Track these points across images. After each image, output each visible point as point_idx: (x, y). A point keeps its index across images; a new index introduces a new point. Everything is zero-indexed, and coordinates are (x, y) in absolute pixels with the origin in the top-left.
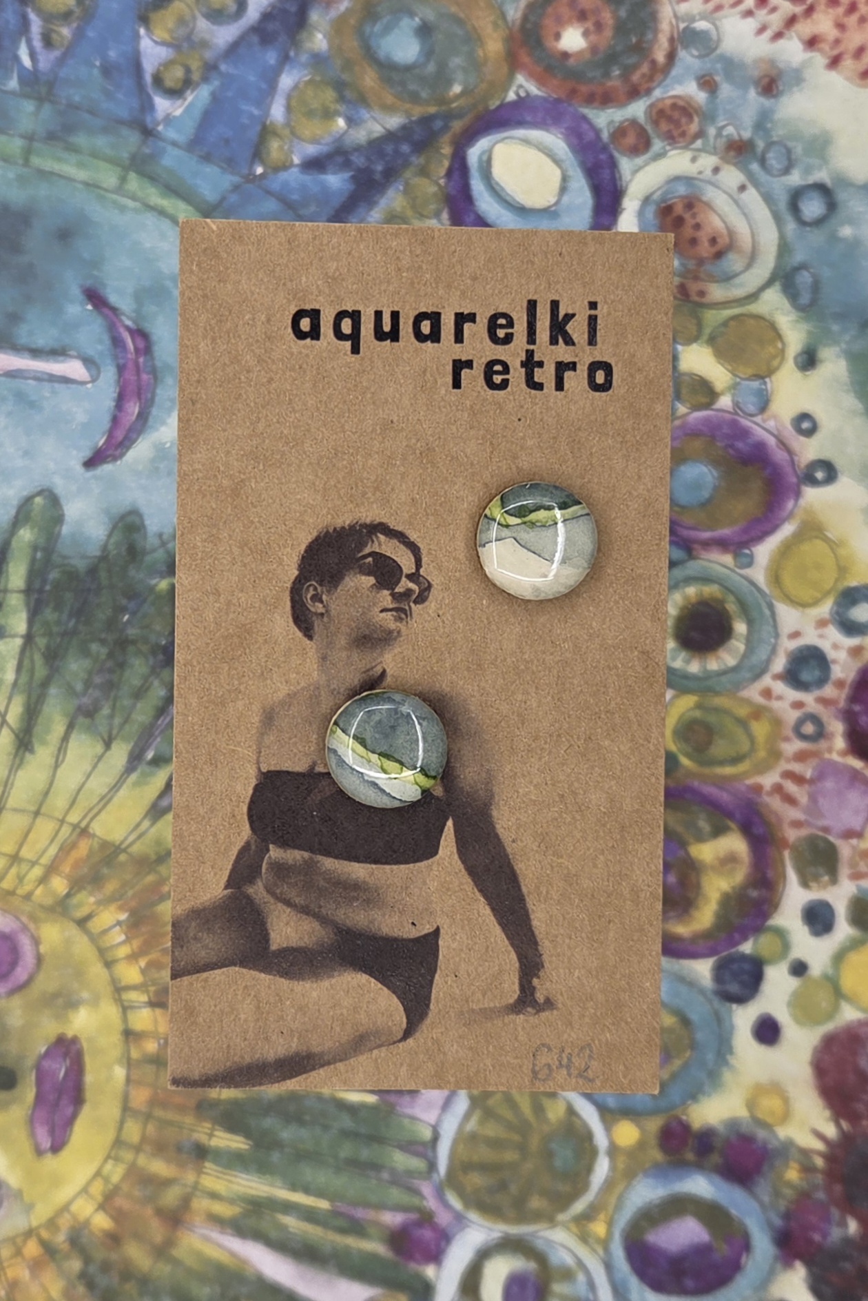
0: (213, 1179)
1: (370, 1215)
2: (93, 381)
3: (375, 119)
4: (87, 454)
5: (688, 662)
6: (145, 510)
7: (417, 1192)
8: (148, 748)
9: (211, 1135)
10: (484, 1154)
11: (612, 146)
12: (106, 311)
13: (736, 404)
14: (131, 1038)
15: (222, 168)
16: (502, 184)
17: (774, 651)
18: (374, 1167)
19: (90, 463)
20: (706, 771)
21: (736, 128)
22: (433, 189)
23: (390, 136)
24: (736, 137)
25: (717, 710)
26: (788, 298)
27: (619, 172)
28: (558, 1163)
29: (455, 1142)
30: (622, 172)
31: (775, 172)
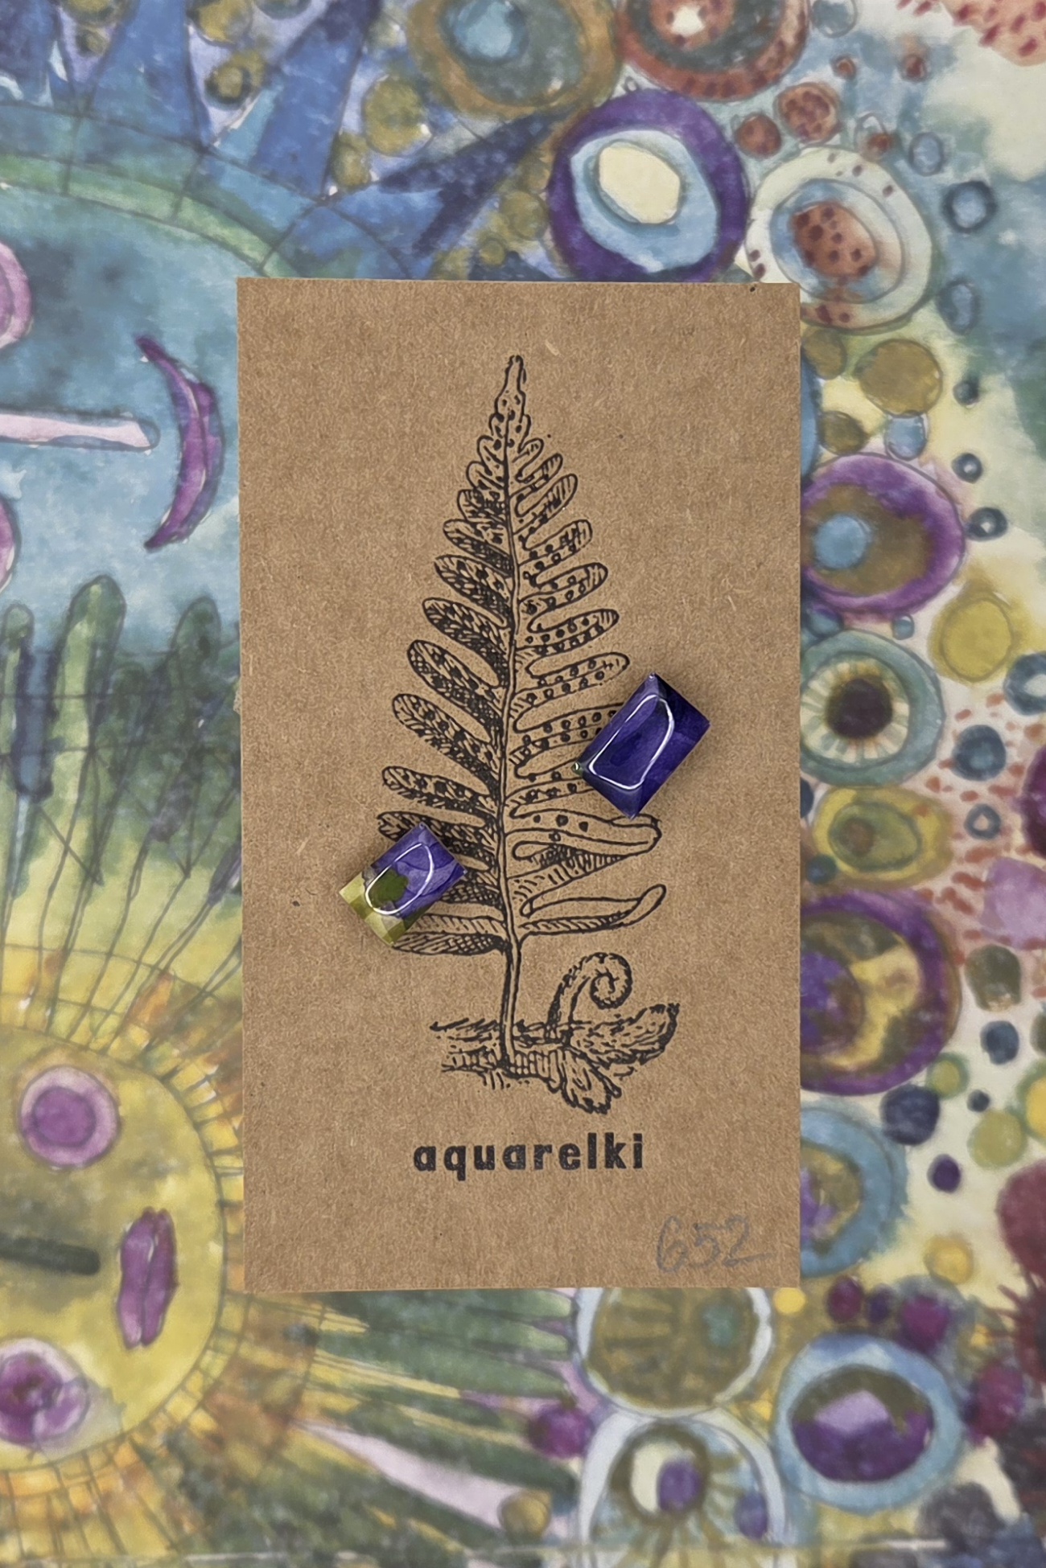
0: (327, 1368)
1: (505, 1402)
2: (152, 446)
3: (463, 124)
4: (149, 532)
5: (843, 750)
6: (218, 597)
7: (556, 1375)
8: (232, 874)
9: (322, 1319)
10: (631, 1328)
11: (736, 146)
12: (163, 363)
13: (889, 446)
14: (227, 1209)
15: (289, 189)
16: (612, 196)
17: (940, 734)
18: (508, 1348)
19: (153, 543)
20: (868, 876)
21: (879, 118)
22: (533, 205)
23: (482, 144)
24: (880, 130)
25: (878, 806)
26: (944, 319)
27: (746, 177)
28: (714, 1336)
29: (598, 1316)
30: (750, 176)
31: (925, 170)
